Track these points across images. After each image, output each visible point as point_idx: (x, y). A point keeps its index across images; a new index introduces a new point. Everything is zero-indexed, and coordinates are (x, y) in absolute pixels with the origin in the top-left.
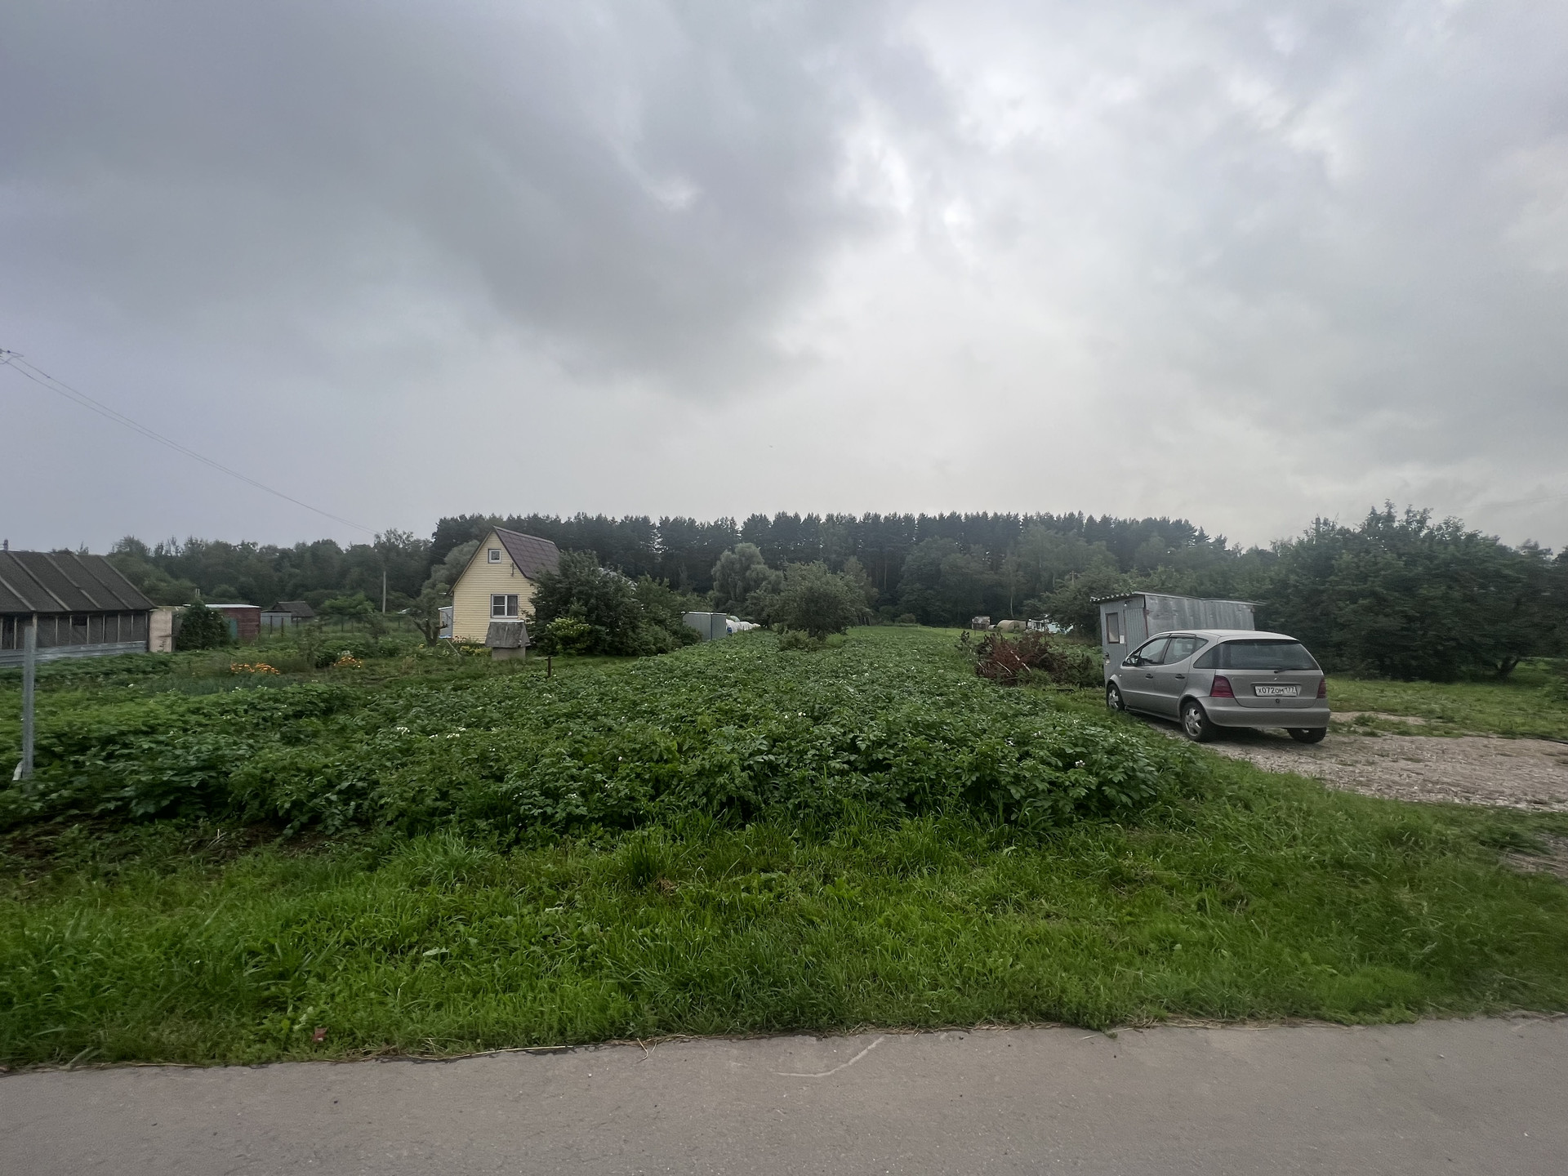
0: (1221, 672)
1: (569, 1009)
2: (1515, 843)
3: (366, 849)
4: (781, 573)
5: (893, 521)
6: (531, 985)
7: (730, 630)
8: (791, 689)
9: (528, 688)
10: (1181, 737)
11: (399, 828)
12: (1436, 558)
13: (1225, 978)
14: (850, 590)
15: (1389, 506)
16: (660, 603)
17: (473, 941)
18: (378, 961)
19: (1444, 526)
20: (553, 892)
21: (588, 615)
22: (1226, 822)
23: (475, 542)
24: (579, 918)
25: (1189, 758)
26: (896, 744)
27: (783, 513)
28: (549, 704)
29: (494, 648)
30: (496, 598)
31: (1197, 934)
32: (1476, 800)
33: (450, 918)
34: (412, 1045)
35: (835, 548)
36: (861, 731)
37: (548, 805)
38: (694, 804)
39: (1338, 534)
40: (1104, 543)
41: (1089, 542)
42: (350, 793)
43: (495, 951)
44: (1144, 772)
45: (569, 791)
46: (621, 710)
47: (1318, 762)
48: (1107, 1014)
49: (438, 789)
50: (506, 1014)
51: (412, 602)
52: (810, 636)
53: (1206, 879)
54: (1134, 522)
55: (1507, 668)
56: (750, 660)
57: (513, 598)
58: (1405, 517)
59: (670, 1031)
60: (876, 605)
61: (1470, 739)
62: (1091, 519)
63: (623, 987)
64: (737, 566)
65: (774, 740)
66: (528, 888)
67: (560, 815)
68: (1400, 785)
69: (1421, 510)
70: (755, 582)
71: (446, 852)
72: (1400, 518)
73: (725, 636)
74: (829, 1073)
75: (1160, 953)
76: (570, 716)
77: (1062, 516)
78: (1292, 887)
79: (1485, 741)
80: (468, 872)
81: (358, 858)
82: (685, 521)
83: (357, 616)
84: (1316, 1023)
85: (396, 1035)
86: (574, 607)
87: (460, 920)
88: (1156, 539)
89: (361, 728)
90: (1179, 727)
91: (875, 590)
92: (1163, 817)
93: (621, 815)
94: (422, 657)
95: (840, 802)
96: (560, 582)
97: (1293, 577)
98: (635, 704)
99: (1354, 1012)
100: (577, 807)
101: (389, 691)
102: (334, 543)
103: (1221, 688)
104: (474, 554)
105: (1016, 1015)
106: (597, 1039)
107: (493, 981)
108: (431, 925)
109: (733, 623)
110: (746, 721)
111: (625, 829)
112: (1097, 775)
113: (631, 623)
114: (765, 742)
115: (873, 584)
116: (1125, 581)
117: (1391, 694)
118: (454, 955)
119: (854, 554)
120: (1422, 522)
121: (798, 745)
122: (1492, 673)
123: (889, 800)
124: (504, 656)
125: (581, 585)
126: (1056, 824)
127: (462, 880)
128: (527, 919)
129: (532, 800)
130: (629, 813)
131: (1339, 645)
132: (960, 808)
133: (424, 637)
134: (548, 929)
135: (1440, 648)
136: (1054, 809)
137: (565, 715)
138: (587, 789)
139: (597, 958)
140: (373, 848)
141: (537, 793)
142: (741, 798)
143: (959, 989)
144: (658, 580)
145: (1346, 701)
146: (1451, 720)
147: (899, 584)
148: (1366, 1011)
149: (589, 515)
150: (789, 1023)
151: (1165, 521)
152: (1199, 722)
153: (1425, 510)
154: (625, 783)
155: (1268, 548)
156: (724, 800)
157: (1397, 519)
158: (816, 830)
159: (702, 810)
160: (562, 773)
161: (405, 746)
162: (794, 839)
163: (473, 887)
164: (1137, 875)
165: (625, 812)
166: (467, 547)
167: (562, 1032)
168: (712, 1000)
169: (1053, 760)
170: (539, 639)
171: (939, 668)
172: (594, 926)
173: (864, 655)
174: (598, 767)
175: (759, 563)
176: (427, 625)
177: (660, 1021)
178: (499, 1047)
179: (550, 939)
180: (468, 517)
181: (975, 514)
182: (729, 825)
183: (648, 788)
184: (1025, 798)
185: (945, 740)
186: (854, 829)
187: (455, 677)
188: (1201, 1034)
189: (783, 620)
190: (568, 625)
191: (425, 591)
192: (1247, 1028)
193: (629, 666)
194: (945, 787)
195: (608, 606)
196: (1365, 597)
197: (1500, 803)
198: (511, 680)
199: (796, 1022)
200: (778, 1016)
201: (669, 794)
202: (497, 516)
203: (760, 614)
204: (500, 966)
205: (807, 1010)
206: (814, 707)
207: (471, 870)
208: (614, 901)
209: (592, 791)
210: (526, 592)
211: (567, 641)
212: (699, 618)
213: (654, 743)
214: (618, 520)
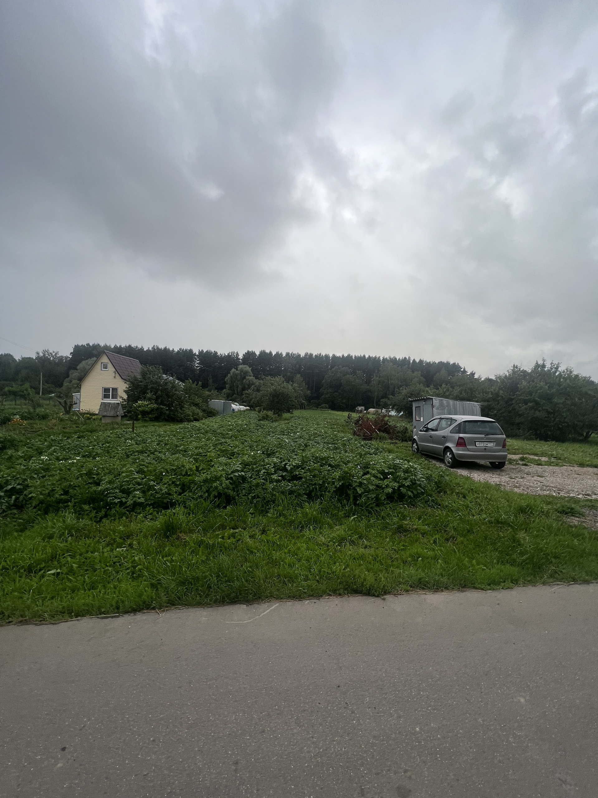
0: (461, 435)
1: (123, 596)
2: (571, 512)
3: (20, 521)
4: (262, 382)
5: (319, 357)
6: (104, 586)
7: (233, 410)
8: (259, 440)
9: (120, 438)
10: (443, 465)
11: (39, 510)
12: (561, 385)
13: (437, 572)
14: (295, 391)
15: (544, 360)
16: (197, 395)
17: (75, 566)
18: (21, 577)
19: (566, 371)
20: (121, 541)
21: (156, 400)
22: (454, 504)
23: (95, 359)
24: (134, 553)
25: (441, 475)
26: (305, 467)
27: (264, 351)
28: (129, 446)
29: (104, 416)
30: (105, 389)
31: (430, 553)
32: (562, 494)
33: (64, 554)
34: (35, 617)
35: (290, 369)
36: (289, 461)
37: (124, 497)
38: (201, 496)
39: (521, 372)
40: (420, 372)
41: (413, 372)
42: (13, 491)
43: (87, 570)
44: (420, 481)
45: (135, 490)
46: (168, 449)
47: (501, 477)
48: (382, 589)
49: (63, 489)
50: (89, 600)
51: (58, 389)
52: (274, 414)
53: (440, 529)
54: (434, 363)
55: (588, 436)
56: (242, 425)
57: (115, 390)
58: (550, 366)
59: (174, 605)
60: (309, 399)
61: (566, 467)
62: (414, 360)
63: (152, 585)
64: (239, 377)
65: (245, 465)
66: (108, 539)
67: (130, 502)
68: (532, 487)
69: (557, 363)
70: (248, 385)
71: (64, 521)
72: (548, 366)
73: (231, 413)
74: (250, 621)
75: (412, 562)
76: (141, 452)
77: (401, 359)
78: (476, 532)
79: (572, 468)
80: (76, 531)
81: (15, 526)
82: (212, 353)
83: (23, 397)
84: (473, 590)
85: (27, 613)
86: (149, 395)
87: (69, 555)
88: (443, 372)
89: (21, 457)
90: (442, 461)
91: (309, 392)
92: (426, 502)
93: (163, 502)
94: (62, 420)
95: (275, 495)
96: (141, 382)
97: (501, 392)
98: (177, 446)
99: (489, 585)
100: (139, 498)
101: (40, 438)
102: (12, 356)
103: (461, 443)
104: (93, 365)
105: (341, 591)
106: (135, 610)
107: (83, 585)
108: (53, 558)
109: (236, 407)
110: (233, 456)
111: (164, 509)
112: (398, 482)
113: (180, 405)
114: (240, 466)
115: (308, 389)
116: (427, 391)
117: (538, 447)
118: (64, 572)
119: (299, 373)
120: (557, 368)
121: (257, 467)
122: (581, 438)
123: (299, 495)
124: (108, 420)
125: (153, 384)
126: (377, 505)
127: (72, 536)
128: (106, 554)
129: (114, 495)
130: (167, 501)
131: (518, 424)
132: (333, 498)
133: (63, 410)
134: (117, 559)
135: (561, 426)
136: (377, 498)
137: (137, 451)
138: (145, 489)
139: (141, 572)
140: (24, 520)
141: (117, 491)
142: (225, 494)
143: (318, 581)
144: (196, 383)
145: (517, 450)
146: (560, 459)
147: (321, 390)
148: (495, 584)
149: (160, 347)
150: (233, 599)
151: (448, 363)
152: (451, 458)
153: (558, 363)
154: (166, 486)
155: (493, 378)
156: (216, 494)
157: (546, 367)
158: (262, 509)
159: (205, 500)
160: (132, 481)
161: (46, 467)
162: (250, 513)
163: (78, 539)
164: (409, 528)
165: (165, 501)
166: (90, 361)
167: (118, 608)
168: (197, 589)
169: (379, 475)
170: (129, 412)
171: (335, 431)
172: (141, 557)
173: (300, 424)
174: (152, 478)
175: (250, 376)
176: (65, 402)
177: (169, 600)
178: (83, 616)
179: (118, 564)
180: (91, 345)
181: (359, 355)
182: (219, 506)
183: (178, 489)
184: (363, 493)
185: (330, 465)
186: (280, 508)
187: (79, 431)
188: (423, 596)
189: (261, 405)
190: (145, 405)
191: (66, 384)
192: (443, 593)
193: (177, 427)
194: (327, 488)
195: (167, 395)
196: (531, 402)
197: (572, 495)
198: (111, 433)
199: (237, 598)
200: (228, 596)
201: (189, 492)
202: (108, 345)
203: (249, 402)
204: (88, 577)
205: (242, 592)
206: (268, 449)
207: (78, 530)
208: (153, 544)
209: (149, 490)
210: (122, 387)
211: (144, 413)
212: (217, 403)
213: (183, 466)
214: (176, 350)
